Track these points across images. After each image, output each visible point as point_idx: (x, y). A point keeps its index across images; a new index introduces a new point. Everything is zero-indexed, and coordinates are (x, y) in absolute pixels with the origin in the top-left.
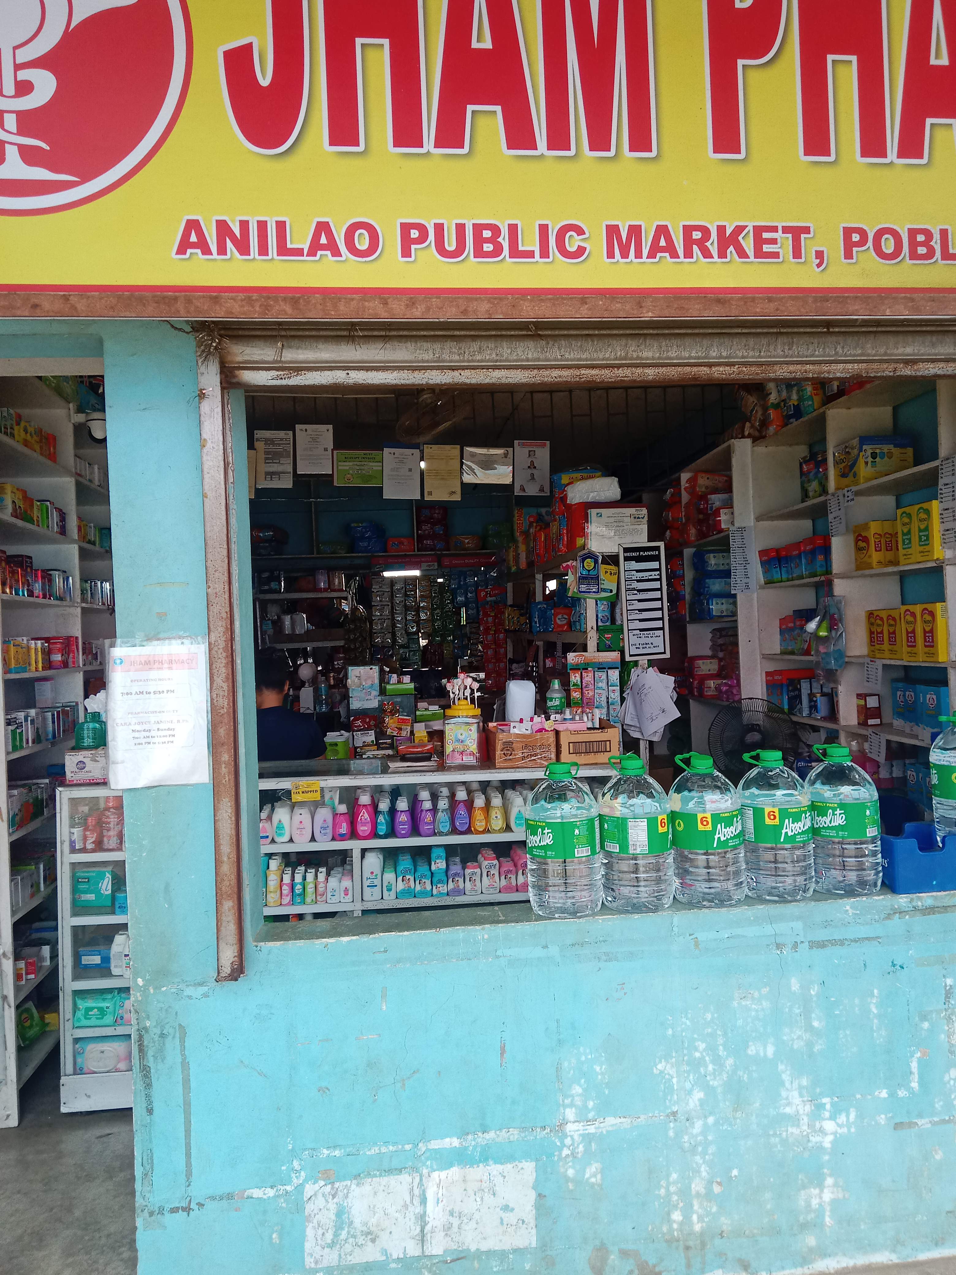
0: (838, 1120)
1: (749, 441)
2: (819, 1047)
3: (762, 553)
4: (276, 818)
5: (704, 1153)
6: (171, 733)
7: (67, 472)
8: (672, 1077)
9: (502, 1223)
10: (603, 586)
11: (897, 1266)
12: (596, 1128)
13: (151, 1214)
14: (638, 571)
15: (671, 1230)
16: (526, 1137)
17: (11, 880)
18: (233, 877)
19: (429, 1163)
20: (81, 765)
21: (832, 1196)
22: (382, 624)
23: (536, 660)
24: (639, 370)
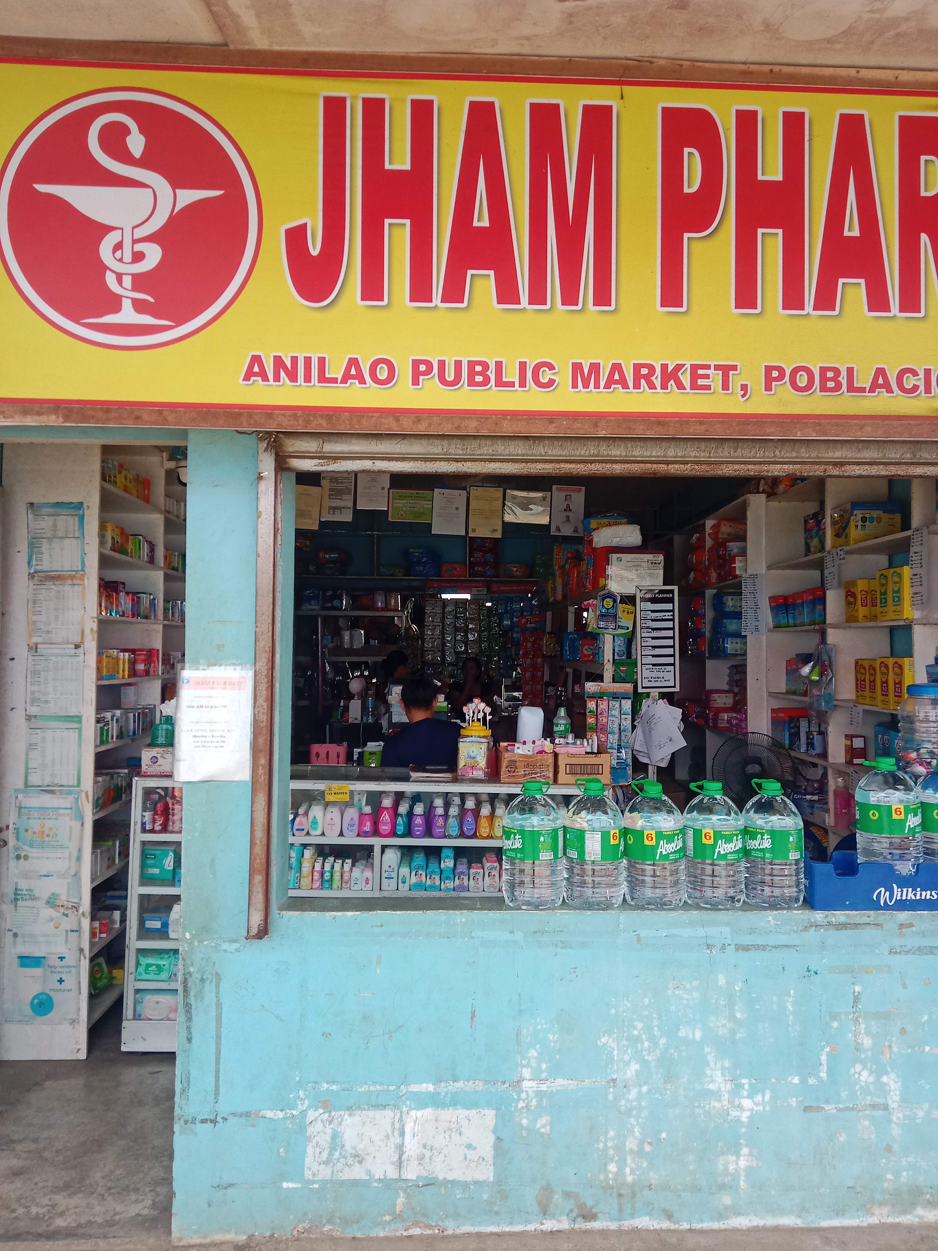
0: (754, 1099)
1: (763, 496)
2: (741, 1035)
3: (772, 599)
4: (311, 814)
5: (638, 1117)
6: (222, 739)
7: (157, 509)
8: (614, 1050)
9: (465, 1158)
10: (620, 624)
11: (802, 1230)
12: (547, 1087)
13: (186, 1122)
14: (653, 611)
15: (607, 1178)
16: (488, 1088)
17: (93, 853)
18: (263, 856)
19: (408, 1103)
20: (155, 760)
21: (747, 1164)
22: (433, 642)
23: (565, 685)
24: (608, 466)
